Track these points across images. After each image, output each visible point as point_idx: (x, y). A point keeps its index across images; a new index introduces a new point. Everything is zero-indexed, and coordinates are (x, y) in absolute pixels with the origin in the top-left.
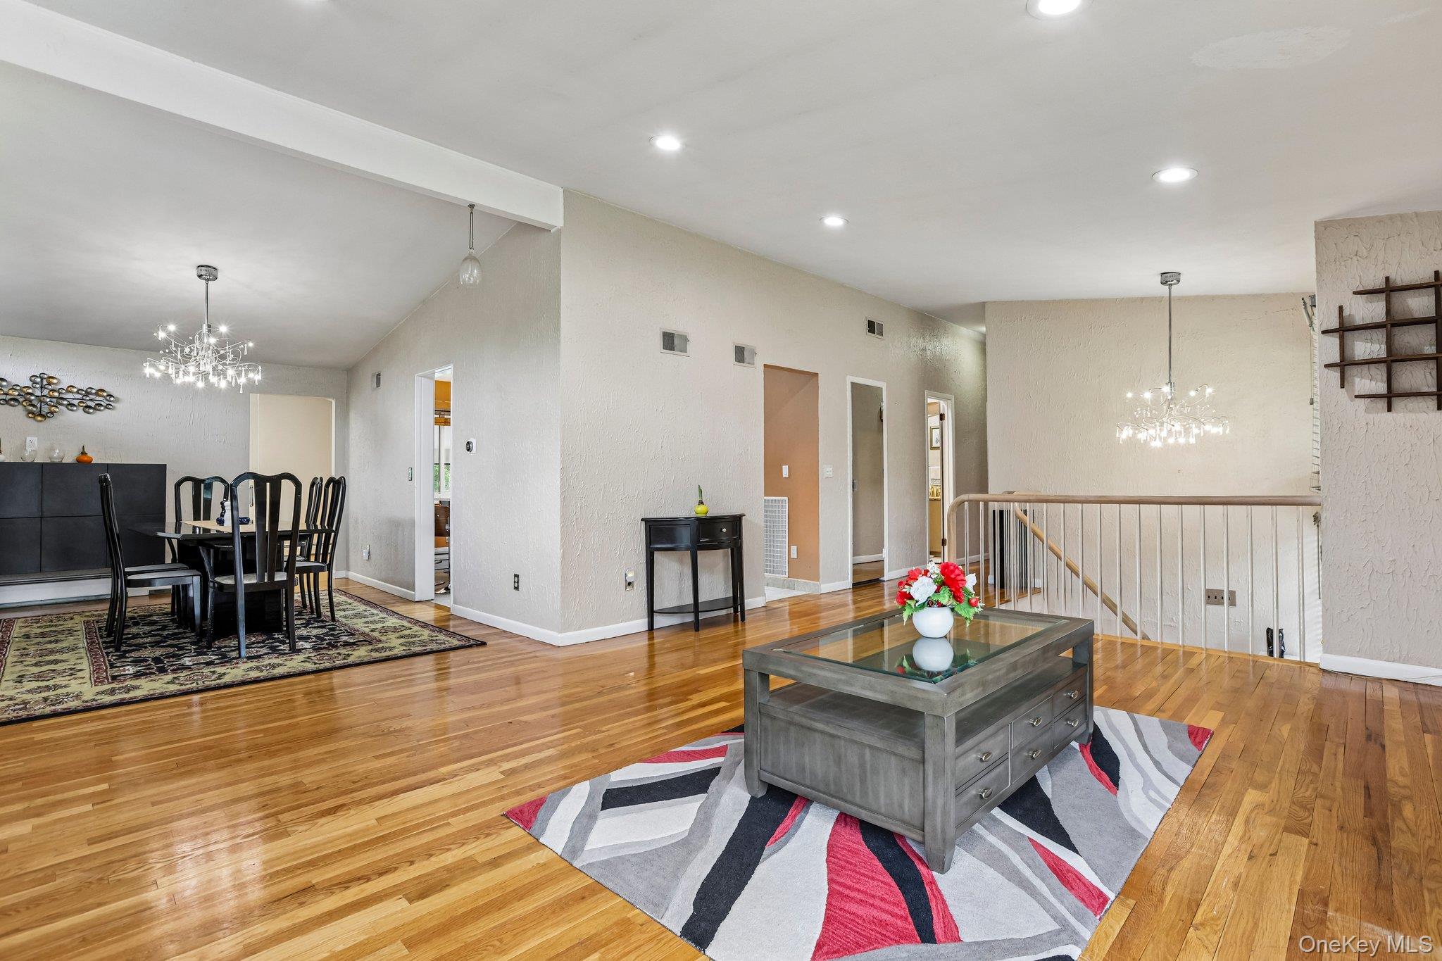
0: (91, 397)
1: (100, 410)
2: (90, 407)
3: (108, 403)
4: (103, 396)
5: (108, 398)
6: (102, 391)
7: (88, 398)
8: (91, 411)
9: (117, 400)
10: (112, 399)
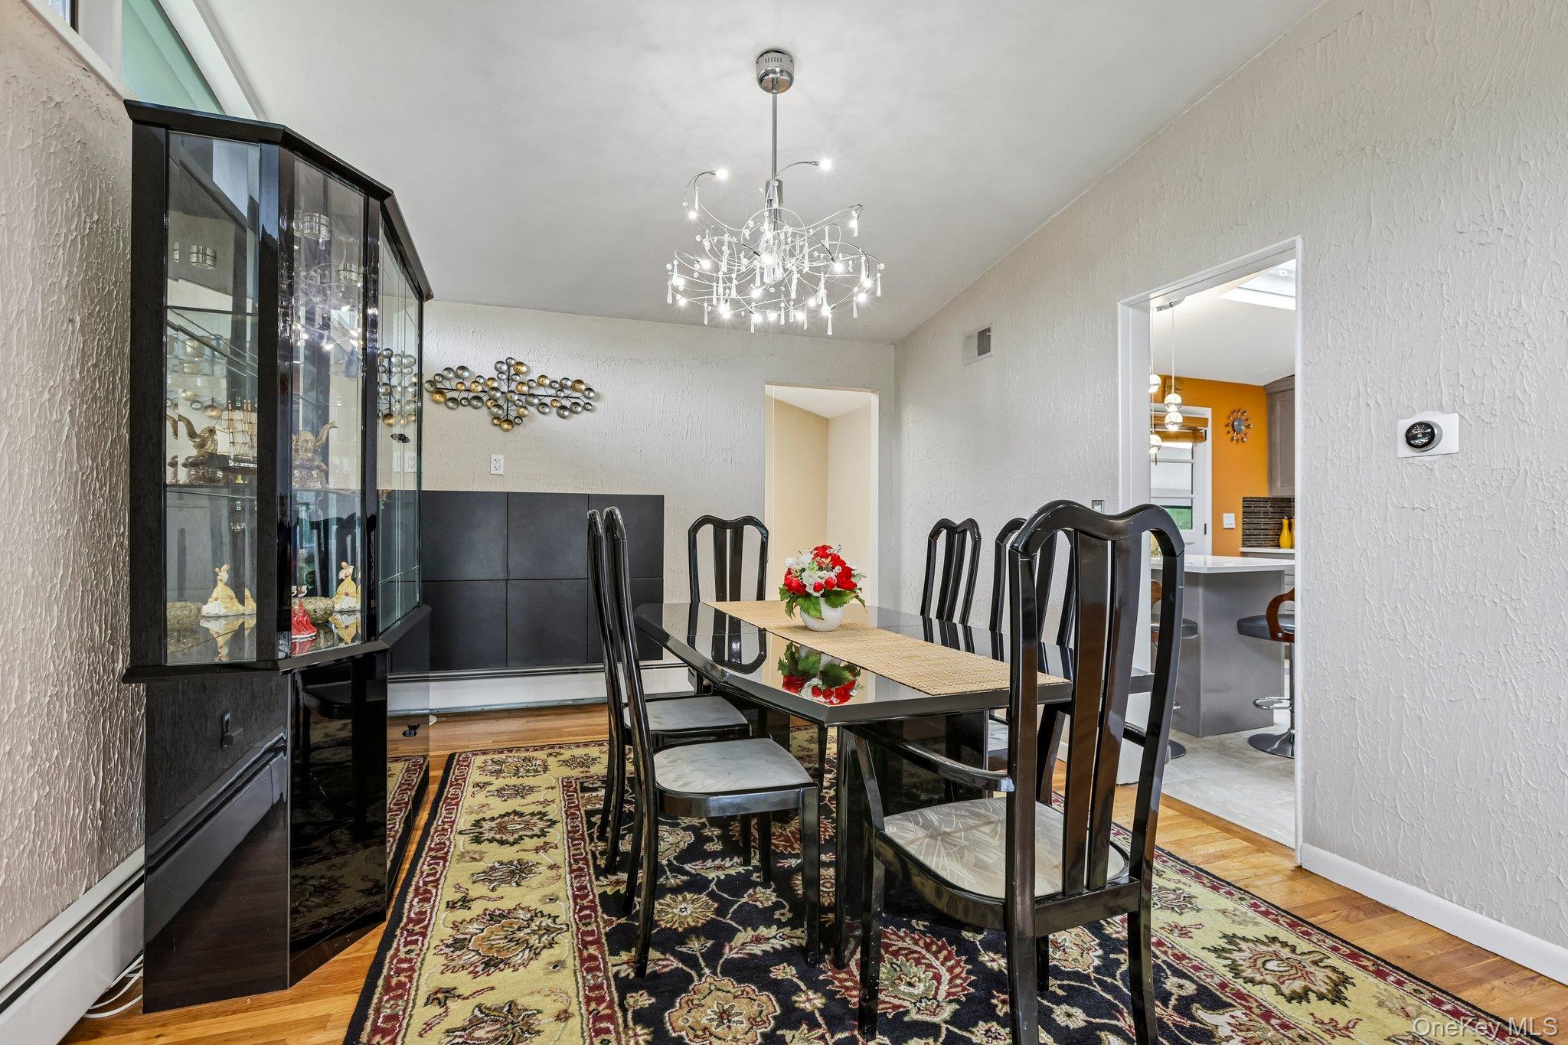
0: (567, 392)
1: (576, 413)
2: (563, 408)
3: (587, 401)
4: (580, 391)
5: (587, 393)
6: (580, 382)
7: (562, 395)
8: (567, 413)
9: (598, 397)
10: (592, 394)
